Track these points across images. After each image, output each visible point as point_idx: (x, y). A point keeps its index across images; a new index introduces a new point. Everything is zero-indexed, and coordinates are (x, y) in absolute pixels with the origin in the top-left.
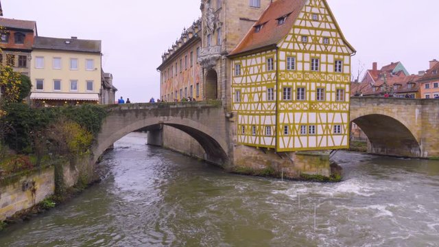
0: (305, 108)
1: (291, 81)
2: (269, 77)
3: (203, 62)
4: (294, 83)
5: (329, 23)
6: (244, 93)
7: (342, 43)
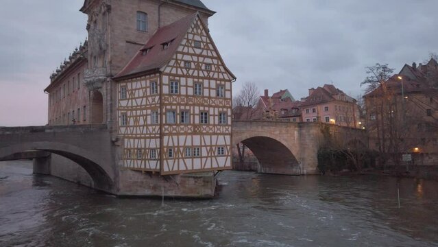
0: (189, 131)
1: (175, 105)
2: (153, 100)
3: (88, 84)
4: (178, 107)
5: (211, 51)
6: (130, 117)
7: (223, 70)
